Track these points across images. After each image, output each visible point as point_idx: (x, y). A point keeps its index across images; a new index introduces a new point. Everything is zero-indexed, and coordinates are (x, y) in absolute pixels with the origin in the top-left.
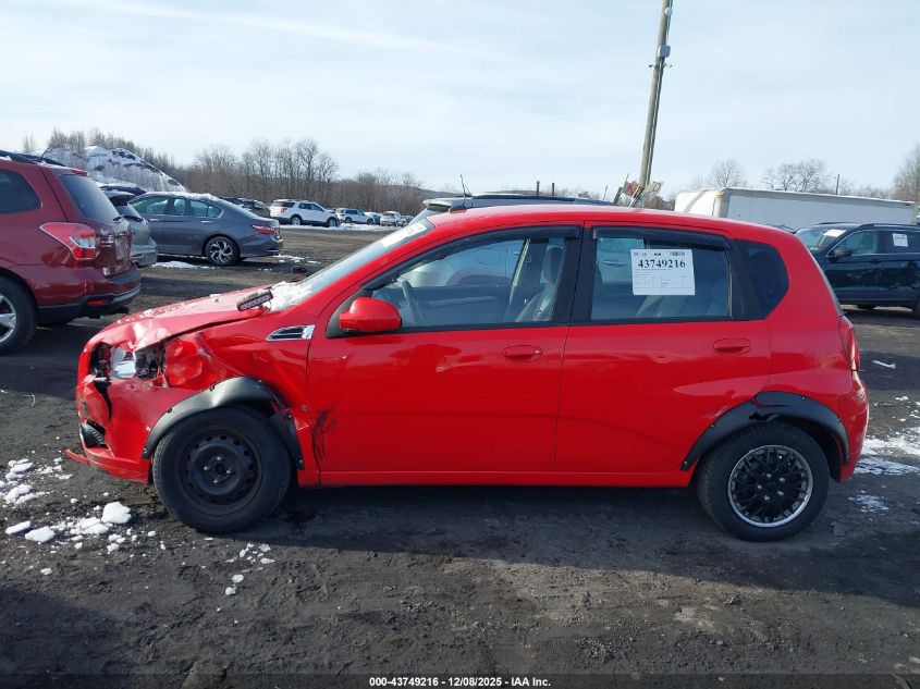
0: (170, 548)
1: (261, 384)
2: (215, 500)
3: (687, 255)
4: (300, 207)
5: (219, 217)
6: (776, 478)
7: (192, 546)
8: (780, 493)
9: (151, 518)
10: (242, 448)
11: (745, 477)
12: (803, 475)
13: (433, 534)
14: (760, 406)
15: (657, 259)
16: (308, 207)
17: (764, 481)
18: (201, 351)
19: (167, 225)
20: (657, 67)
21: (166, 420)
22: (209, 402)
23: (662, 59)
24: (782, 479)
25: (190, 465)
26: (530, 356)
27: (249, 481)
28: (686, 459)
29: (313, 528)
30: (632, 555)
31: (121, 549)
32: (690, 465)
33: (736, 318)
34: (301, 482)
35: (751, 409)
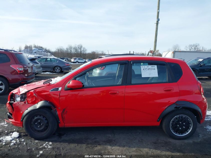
0: (26, 144)
1: (49, 102)
2: (39, 131)
3: (156, 67)
4: (78, 59)
5: (57, 62)
6: (182, 123)
7: (32, 143)
8: (184, 127)
9: (24, 136)
10: (45, 118)
11: (174, 123)
12: (190, 122)
13: (94, 139)
14: (177, 105)
15: (148, 68)
16: (80, 59)
17: (179, 124)
18: (34, 95)
19: (46, 64)
20: (157, 23)
21: (26, 112)
22: (36, 107)
23: (158, 22)
24: (184, 124)
25: (32, 123)
26: (116, 93)
27: (47, 126)
28: (158, 119)
29: (64, 138)
30: (144, 144)
31: (14, 144)
32: (159, 120)
33: (169, 82)
34: (60, 126)
35: (175, 106)
